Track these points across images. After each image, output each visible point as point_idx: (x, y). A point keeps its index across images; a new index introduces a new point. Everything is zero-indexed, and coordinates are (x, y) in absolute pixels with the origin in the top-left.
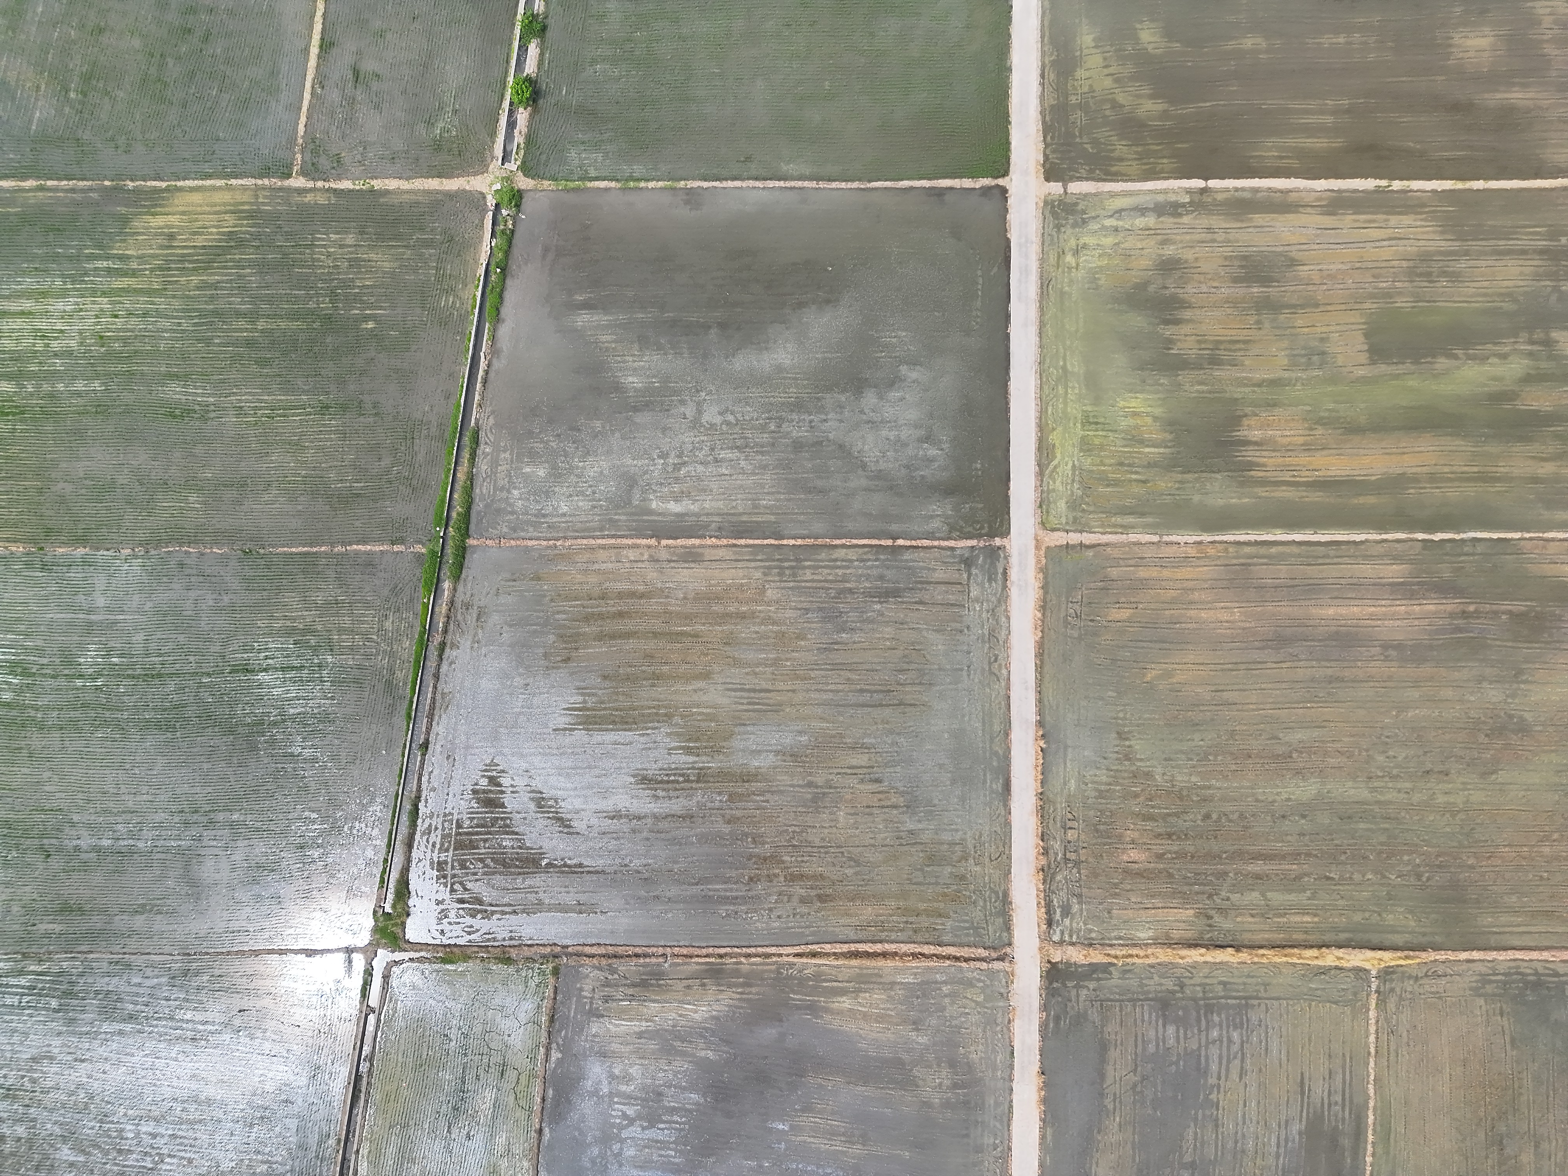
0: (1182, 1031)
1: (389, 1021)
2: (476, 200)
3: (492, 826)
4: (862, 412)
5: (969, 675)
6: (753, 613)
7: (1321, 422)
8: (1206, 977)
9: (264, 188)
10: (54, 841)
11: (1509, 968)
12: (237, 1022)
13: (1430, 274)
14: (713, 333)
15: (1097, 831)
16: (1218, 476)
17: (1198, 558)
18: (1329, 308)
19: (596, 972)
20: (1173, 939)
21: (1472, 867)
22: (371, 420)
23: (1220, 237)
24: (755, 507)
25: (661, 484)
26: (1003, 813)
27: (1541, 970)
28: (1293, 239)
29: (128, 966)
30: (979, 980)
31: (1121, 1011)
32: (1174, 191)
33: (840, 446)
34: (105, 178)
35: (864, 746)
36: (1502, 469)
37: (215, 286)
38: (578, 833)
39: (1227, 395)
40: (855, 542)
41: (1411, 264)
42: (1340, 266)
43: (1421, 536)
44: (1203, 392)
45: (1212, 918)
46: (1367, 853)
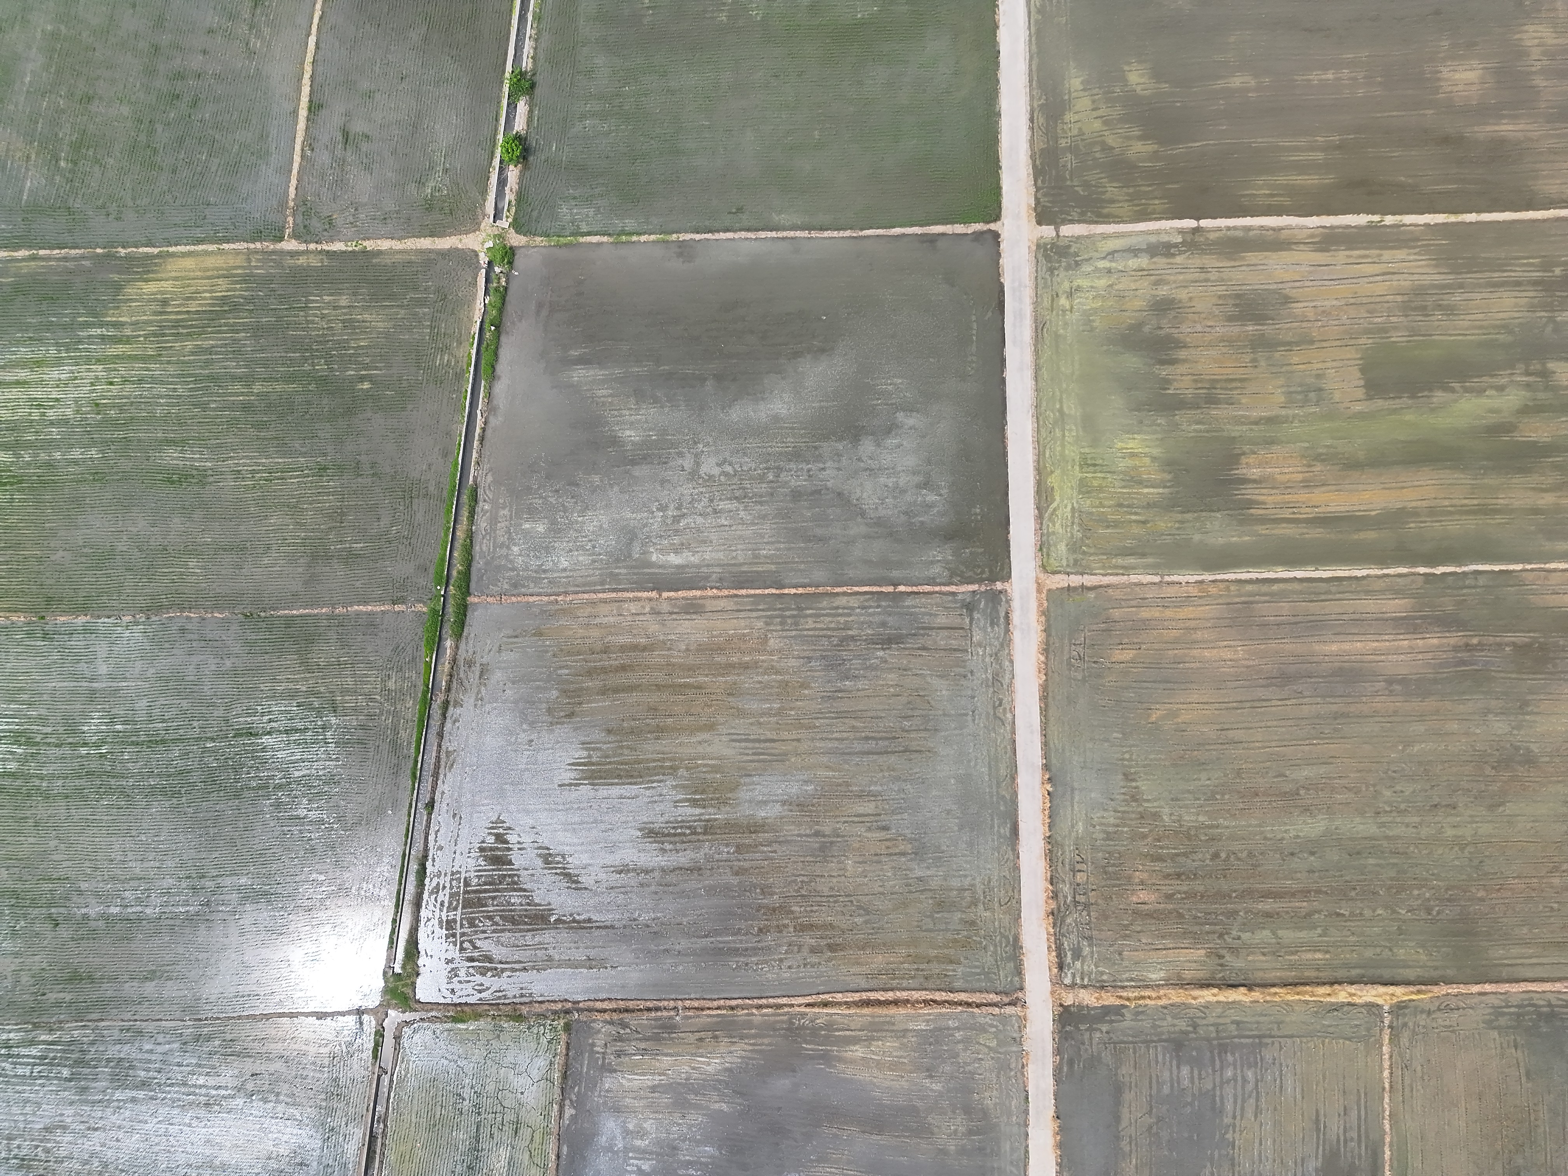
0: (1196, 1072)
1: (401, 1081)
2: (468, 258)
3: (500, 883)
4: (859, 460)
5: (974, 720)
6: (756, 662)
7: (1319, 458)
8: (1219, 1017)
9: (256, 252)
10: (62, 910)
11: (1522, 1000)
12: (250, 1086)
13: (1425, 308)
14: (710, 385)
15: (1106, 873)
16: (1218, 515)
17: (1200, 597)
18: (1324, 344)
19: (608, 1026)
20: (1184, 979)
21: (1482, 900)
22: (369, 480)
23: (1213, 276)
24: (756, 557)
25: (661, 536)
26: (1012, 857)
27: (1554, 1002)
28: (1287, 277)
29: (140, 1033)
30: (992, 1026)
31: (1135, 1053)
32: (1167, 232)
33: (839, 494)
34: (97, 246)
35: (870, 794)
36: (1501, 501)
37: (209, 351)
38: (586, 889)
39: (1225, 434)
40: (856, 589)
41: (1406, 298)
42: (1335, 302)
43: (1422, 570)
44: (1201, 431)
45: (1224, 957)
46: (1377, 889)
